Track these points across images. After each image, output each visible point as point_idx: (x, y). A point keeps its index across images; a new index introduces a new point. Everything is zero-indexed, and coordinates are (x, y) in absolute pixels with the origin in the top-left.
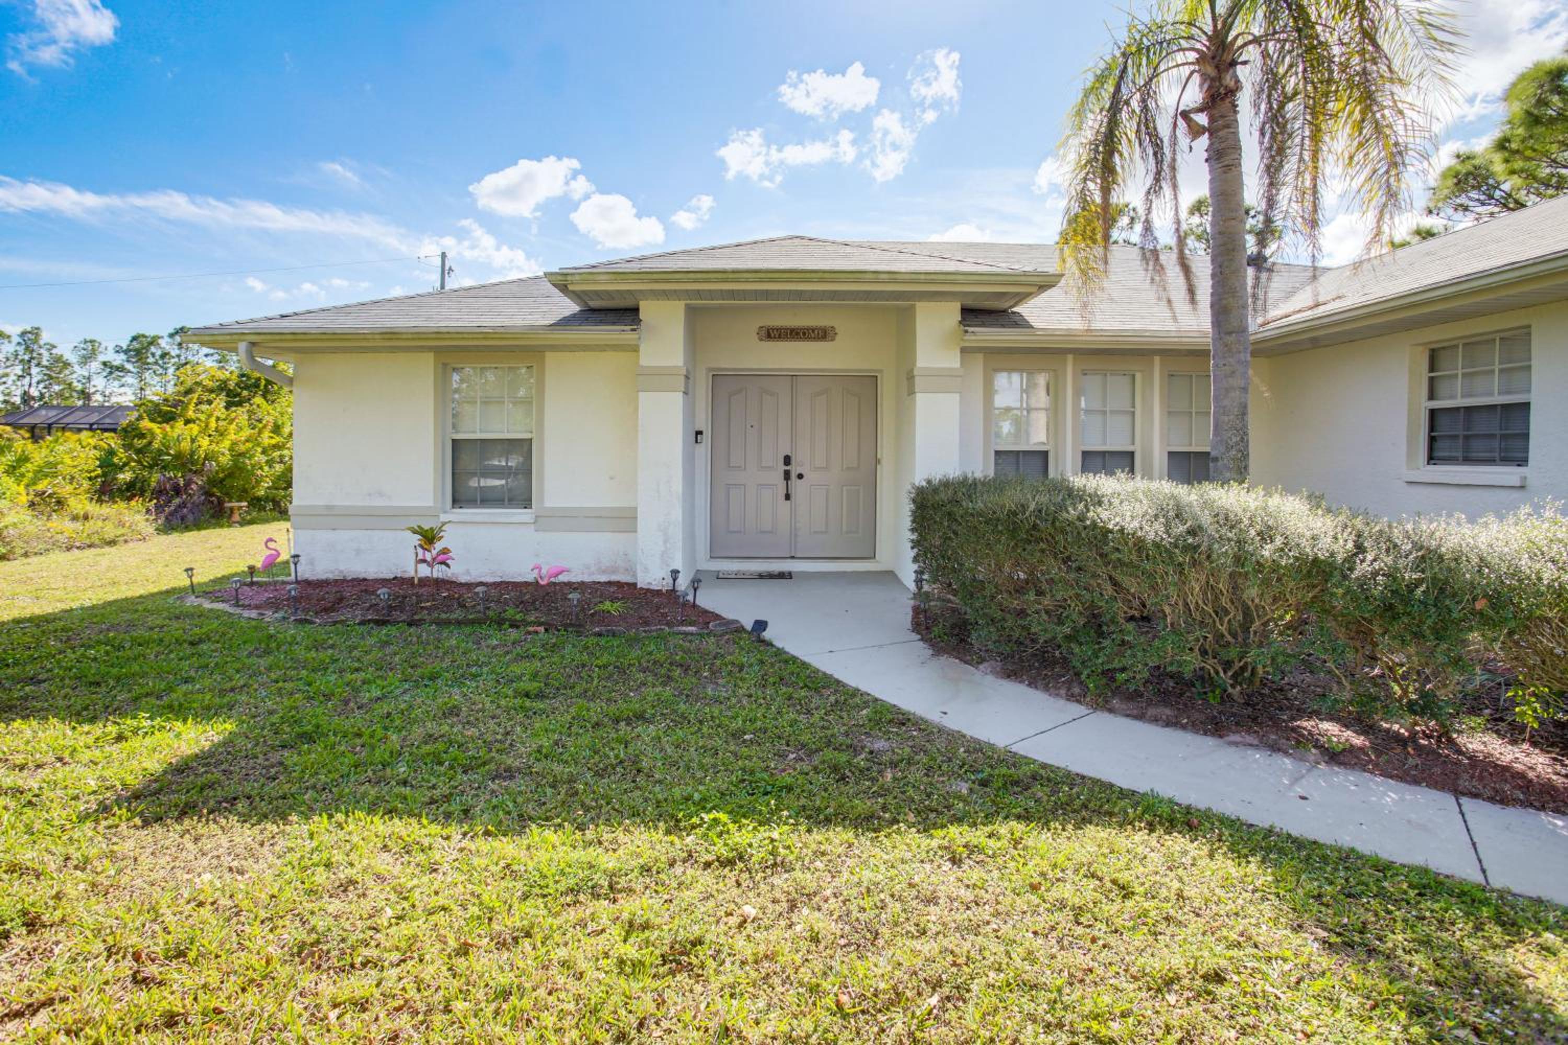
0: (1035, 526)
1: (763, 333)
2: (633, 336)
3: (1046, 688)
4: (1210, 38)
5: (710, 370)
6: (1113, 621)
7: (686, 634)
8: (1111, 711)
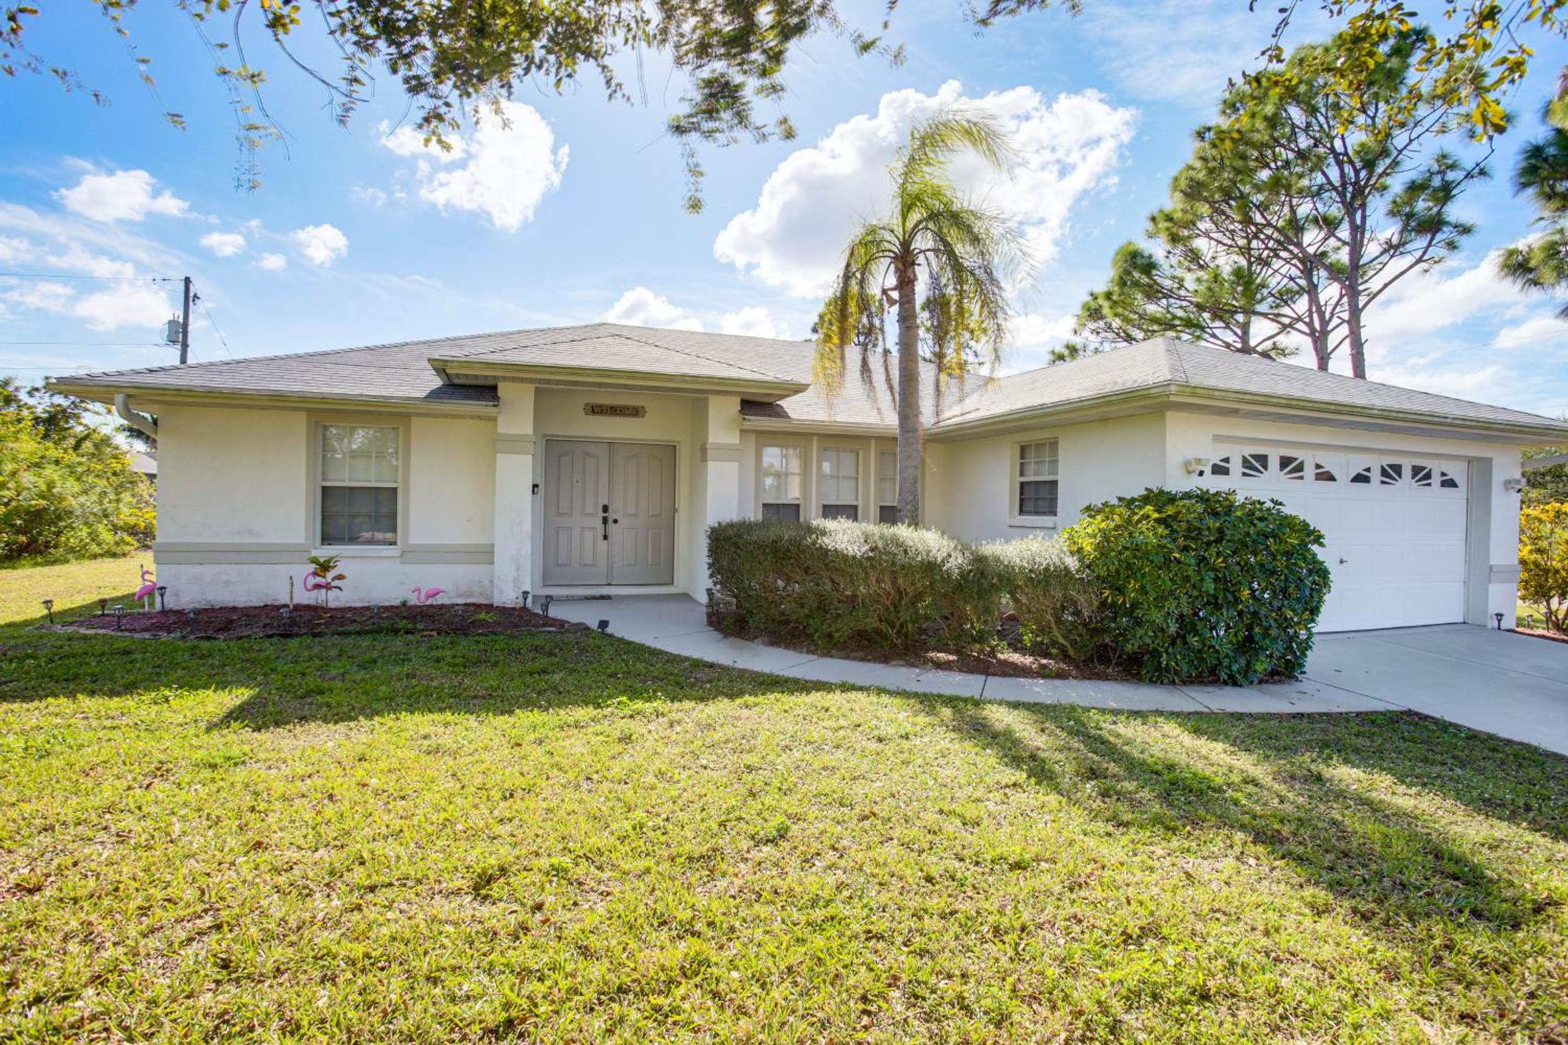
0: (788, 550)
1: (589, 408)
2: (495, 410)
3: (795, 649)
4: (901, 244)
5: (544, 436)
6: (831, 604)
7: (549, 632)
8: (831, 656)
